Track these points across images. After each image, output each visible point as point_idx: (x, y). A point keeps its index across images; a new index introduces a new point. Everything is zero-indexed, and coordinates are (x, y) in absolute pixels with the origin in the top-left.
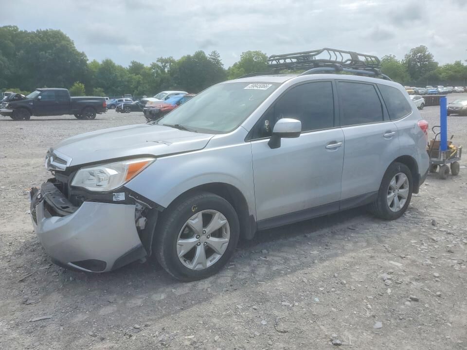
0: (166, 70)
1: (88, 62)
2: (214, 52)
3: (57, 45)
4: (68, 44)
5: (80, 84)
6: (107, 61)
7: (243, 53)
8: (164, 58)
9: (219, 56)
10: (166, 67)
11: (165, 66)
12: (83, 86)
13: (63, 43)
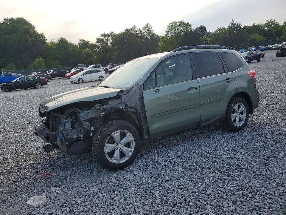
0: (109, 43)
1: (46, 41)
2: (147, 25)
3: (20, 29)
4: (29, 28)
5: (41, 59)
6: (62, 39)
7: (170, 24)
8: (106, 33)
9: (151, 28)
10: (109, 40)
11: (107, 40)
12: (43, 61)
13: (25, 26)
